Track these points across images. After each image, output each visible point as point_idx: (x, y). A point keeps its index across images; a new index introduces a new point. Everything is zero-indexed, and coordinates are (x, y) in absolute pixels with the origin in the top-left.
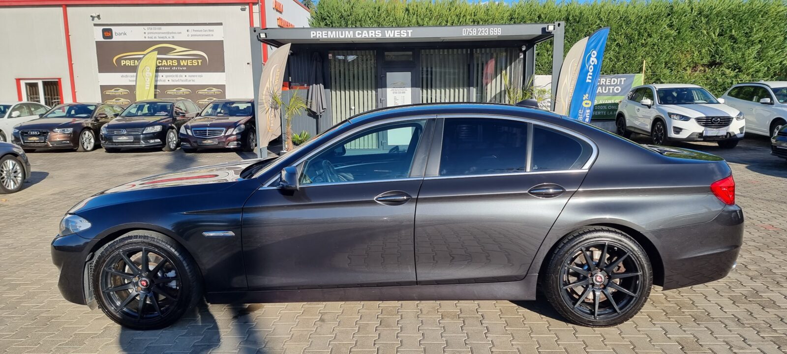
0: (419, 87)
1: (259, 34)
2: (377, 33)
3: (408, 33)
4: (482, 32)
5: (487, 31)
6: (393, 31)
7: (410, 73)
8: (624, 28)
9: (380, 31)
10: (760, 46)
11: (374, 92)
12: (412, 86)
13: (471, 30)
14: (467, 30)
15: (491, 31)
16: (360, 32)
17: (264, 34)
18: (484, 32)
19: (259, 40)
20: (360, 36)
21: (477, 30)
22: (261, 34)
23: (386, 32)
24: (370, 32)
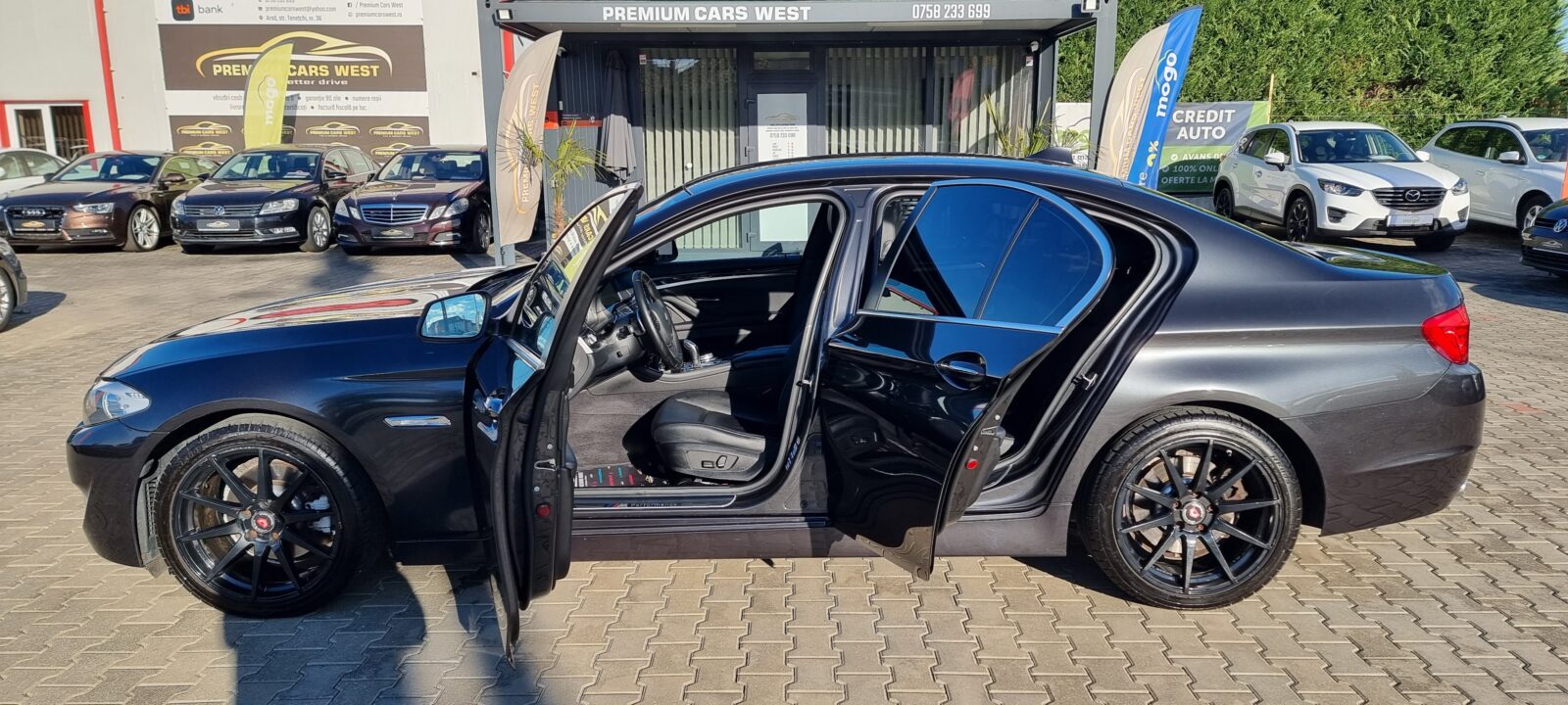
0: (823, 124)
1: (497, 11)
2: (738, 12)
3: (801, 13)
4: (951, 11)
5: (962, 11)
6: (771, 9)
7: (805, 95)
8: (1234, 8)
9: (745, 9)
10: (1500, 46)
11: (731, 133)
12: (810, 122)
13: (930, 8)
14: (921, 8)
15: (970, 11)
16: (704, 10)
17: (507, 12)
18: (955, 11)
19: (496, 24)
20: (704, 17)
21: (942, 8)
22: (500, 12)
23: (757, 9)
24: (725, 9)
